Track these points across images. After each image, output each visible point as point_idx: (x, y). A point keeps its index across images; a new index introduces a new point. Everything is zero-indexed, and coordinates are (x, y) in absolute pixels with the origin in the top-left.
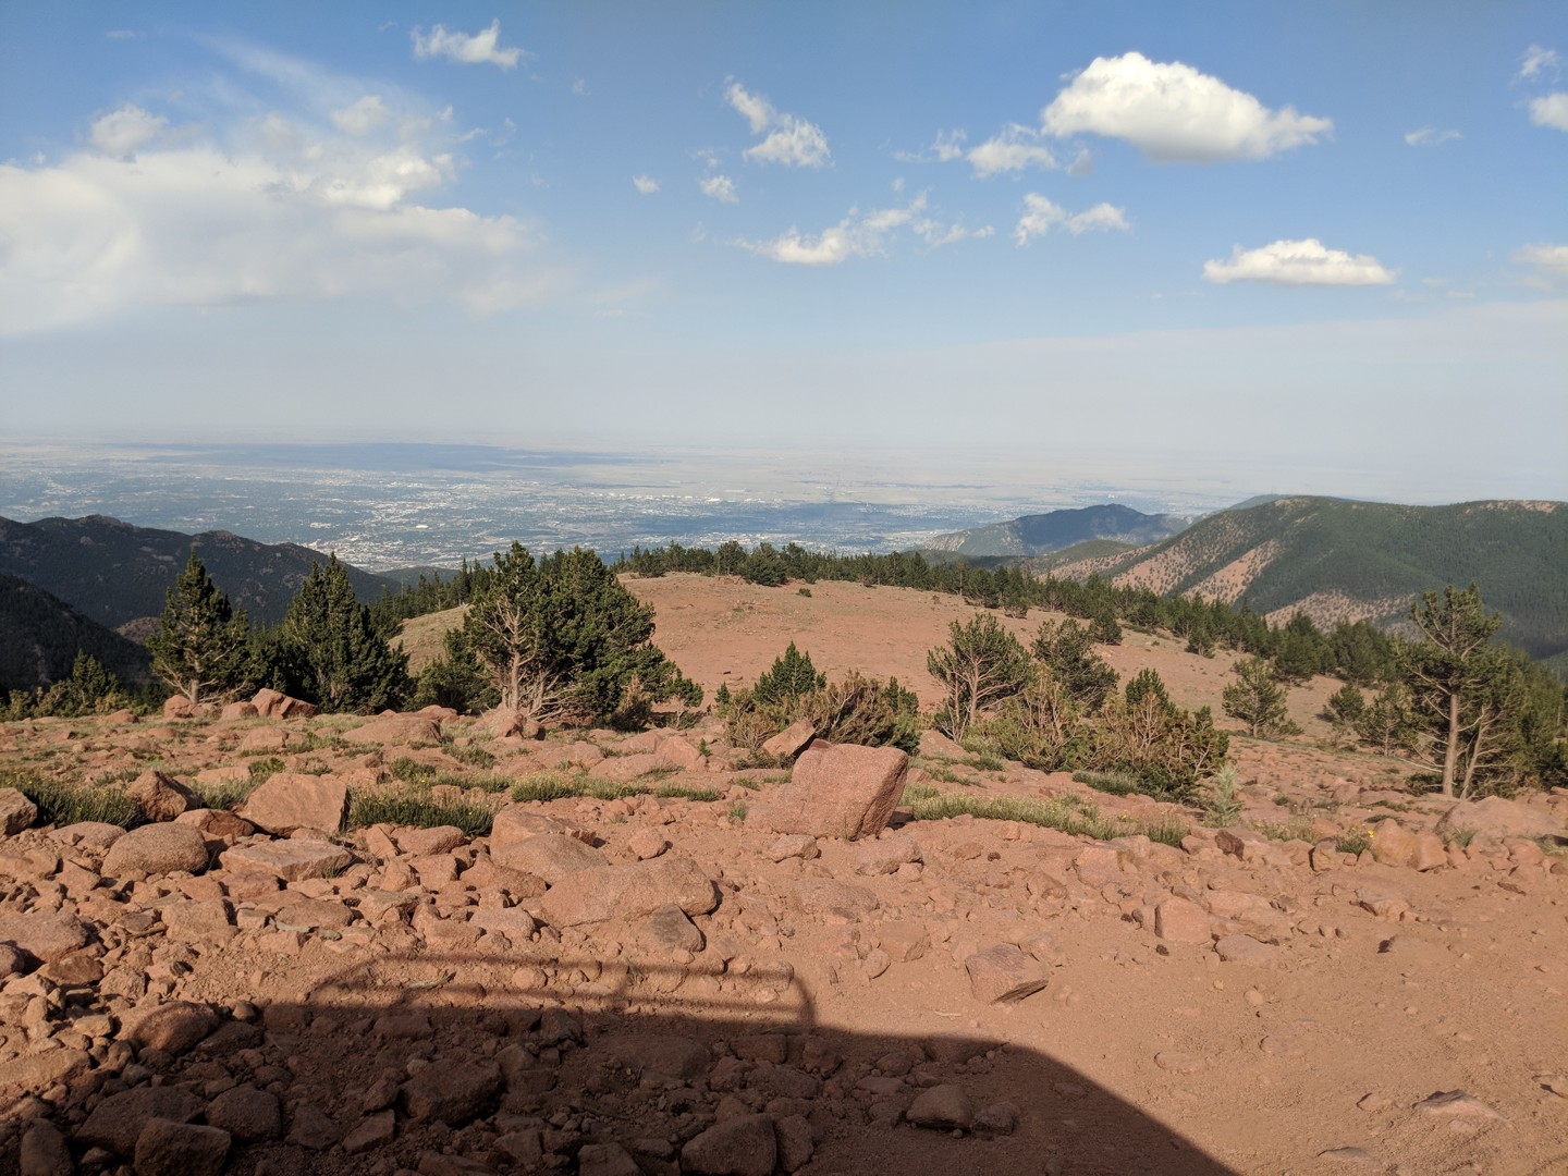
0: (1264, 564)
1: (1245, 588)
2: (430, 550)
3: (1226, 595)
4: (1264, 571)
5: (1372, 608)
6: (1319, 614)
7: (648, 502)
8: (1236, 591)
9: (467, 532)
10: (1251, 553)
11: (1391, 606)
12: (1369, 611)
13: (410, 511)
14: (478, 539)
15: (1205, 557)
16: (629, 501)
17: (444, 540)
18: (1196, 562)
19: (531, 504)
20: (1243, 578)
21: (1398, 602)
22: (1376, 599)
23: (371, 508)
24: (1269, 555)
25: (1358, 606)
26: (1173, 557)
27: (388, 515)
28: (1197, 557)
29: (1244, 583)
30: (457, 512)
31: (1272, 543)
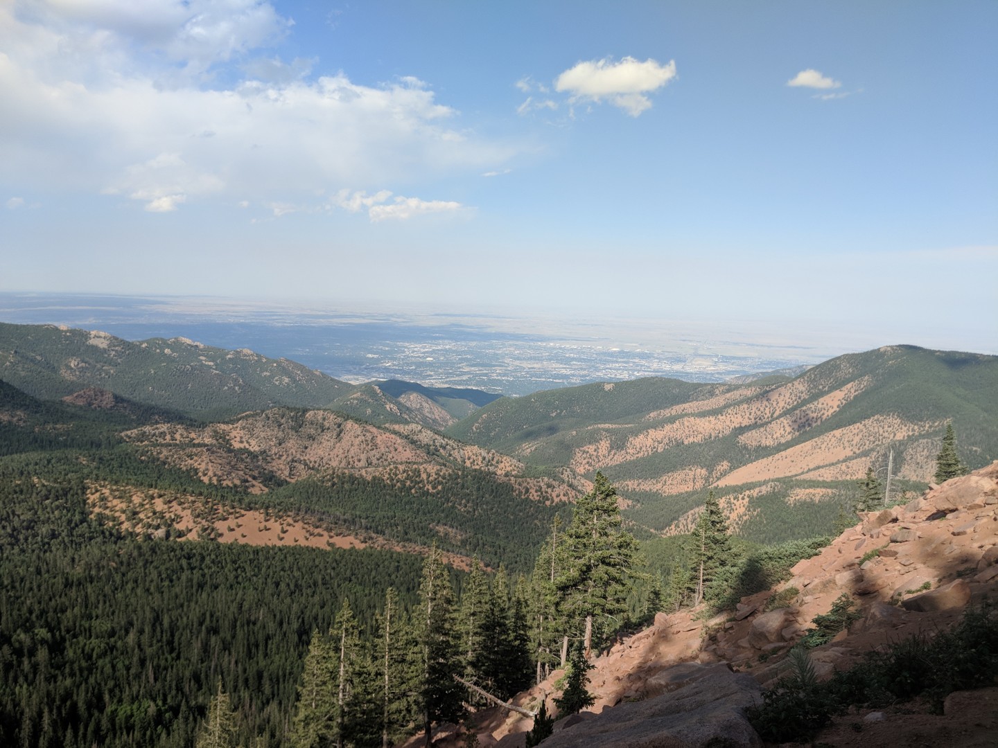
0: (857, 393)
1: (838, 409)
2: (429, 373)
3: (823, 414)
4: (856, 397)
5: (916, 427)
6: (876, 429)
7: (572, 349)
8: (831, 411)
9: (454, 363)
10: (849, 386)
11: (930, 427)
12: (913, 430)
13: (427, 350)
14: (459, 368)
15: (821, 387)
16: (560, 348)
17: (439, 367)
18: (813, 391)
19: (500, 348)
20: (839, 403)
21: (936, 424)
22: (921, 421)
23: (406, 347)
24: (862, 386)
25: (906, 426)
26: (798, 386)
27: (413, 352)
28: (815, 387)
29: (838, 406)
30: (454, 352)
31: (866, 377)
